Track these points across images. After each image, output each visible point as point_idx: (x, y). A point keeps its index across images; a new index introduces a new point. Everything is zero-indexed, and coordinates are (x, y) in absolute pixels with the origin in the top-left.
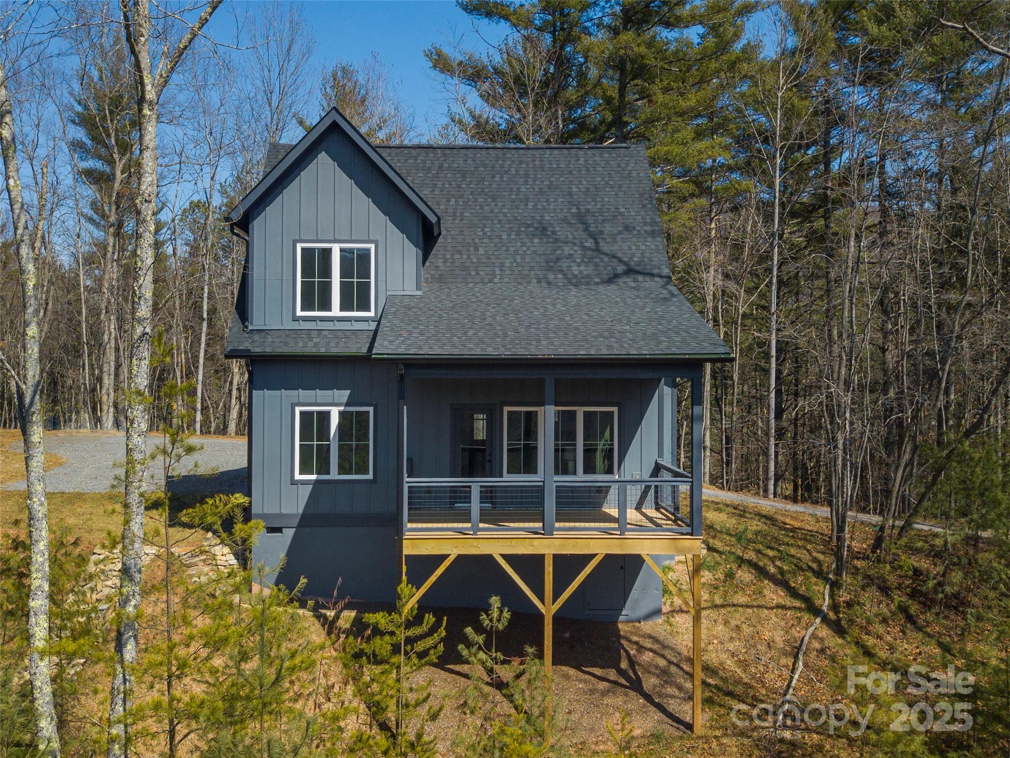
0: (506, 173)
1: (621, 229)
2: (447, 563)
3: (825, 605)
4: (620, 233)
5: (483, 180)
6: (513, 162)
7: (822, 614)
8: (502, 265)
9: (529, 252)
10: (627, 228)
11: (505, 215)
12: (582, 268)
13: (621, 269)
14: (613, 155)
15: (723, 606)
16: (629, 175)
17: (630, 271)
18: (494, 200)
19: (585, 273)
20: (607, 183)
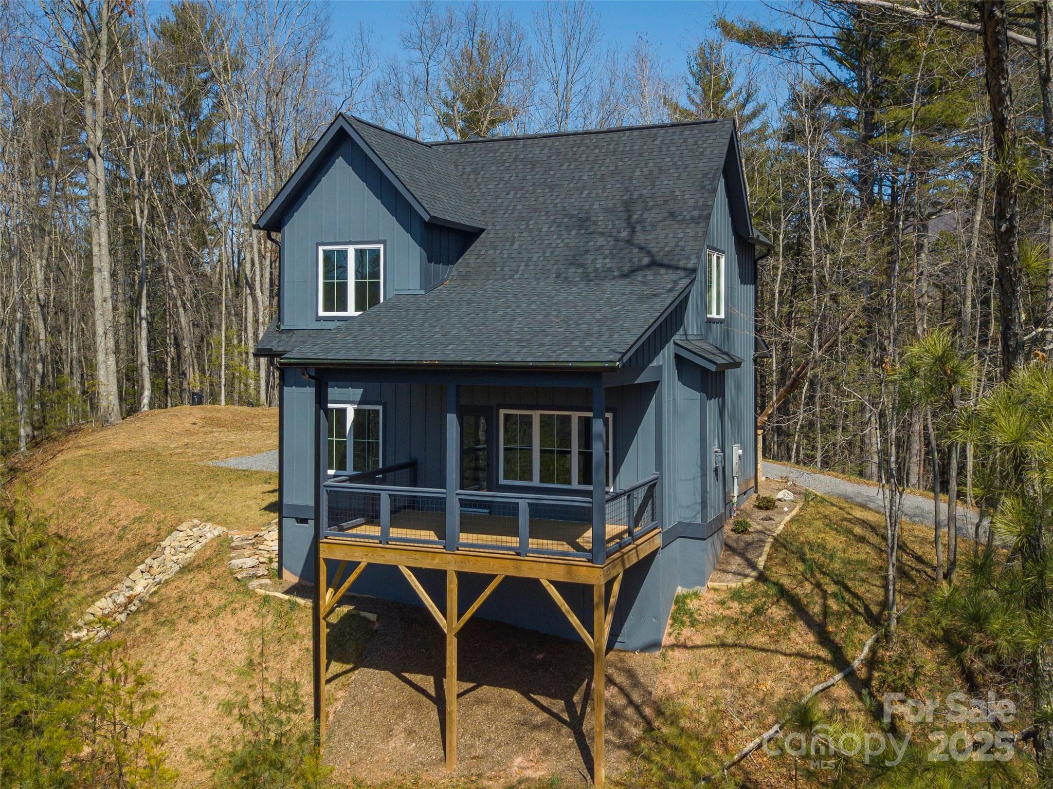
0: (576, 160)
1: (665, 215)
2: (358, 571)
3: (858, 658)
4: (664, 219)
5: (551, 169)
6: (588, 147)
7: (847, 670)
8: (530, 259)
9: (561, 245)
10: (672, 215)
11: (555, 206)
12: (607, 261)
13: (646, 261)
14: (696, 132)
15: (734, 646)
16: (702, 154)
17: (654, 264)
18: (552, 190)
19: (608, 265)
20: (675, 164)
